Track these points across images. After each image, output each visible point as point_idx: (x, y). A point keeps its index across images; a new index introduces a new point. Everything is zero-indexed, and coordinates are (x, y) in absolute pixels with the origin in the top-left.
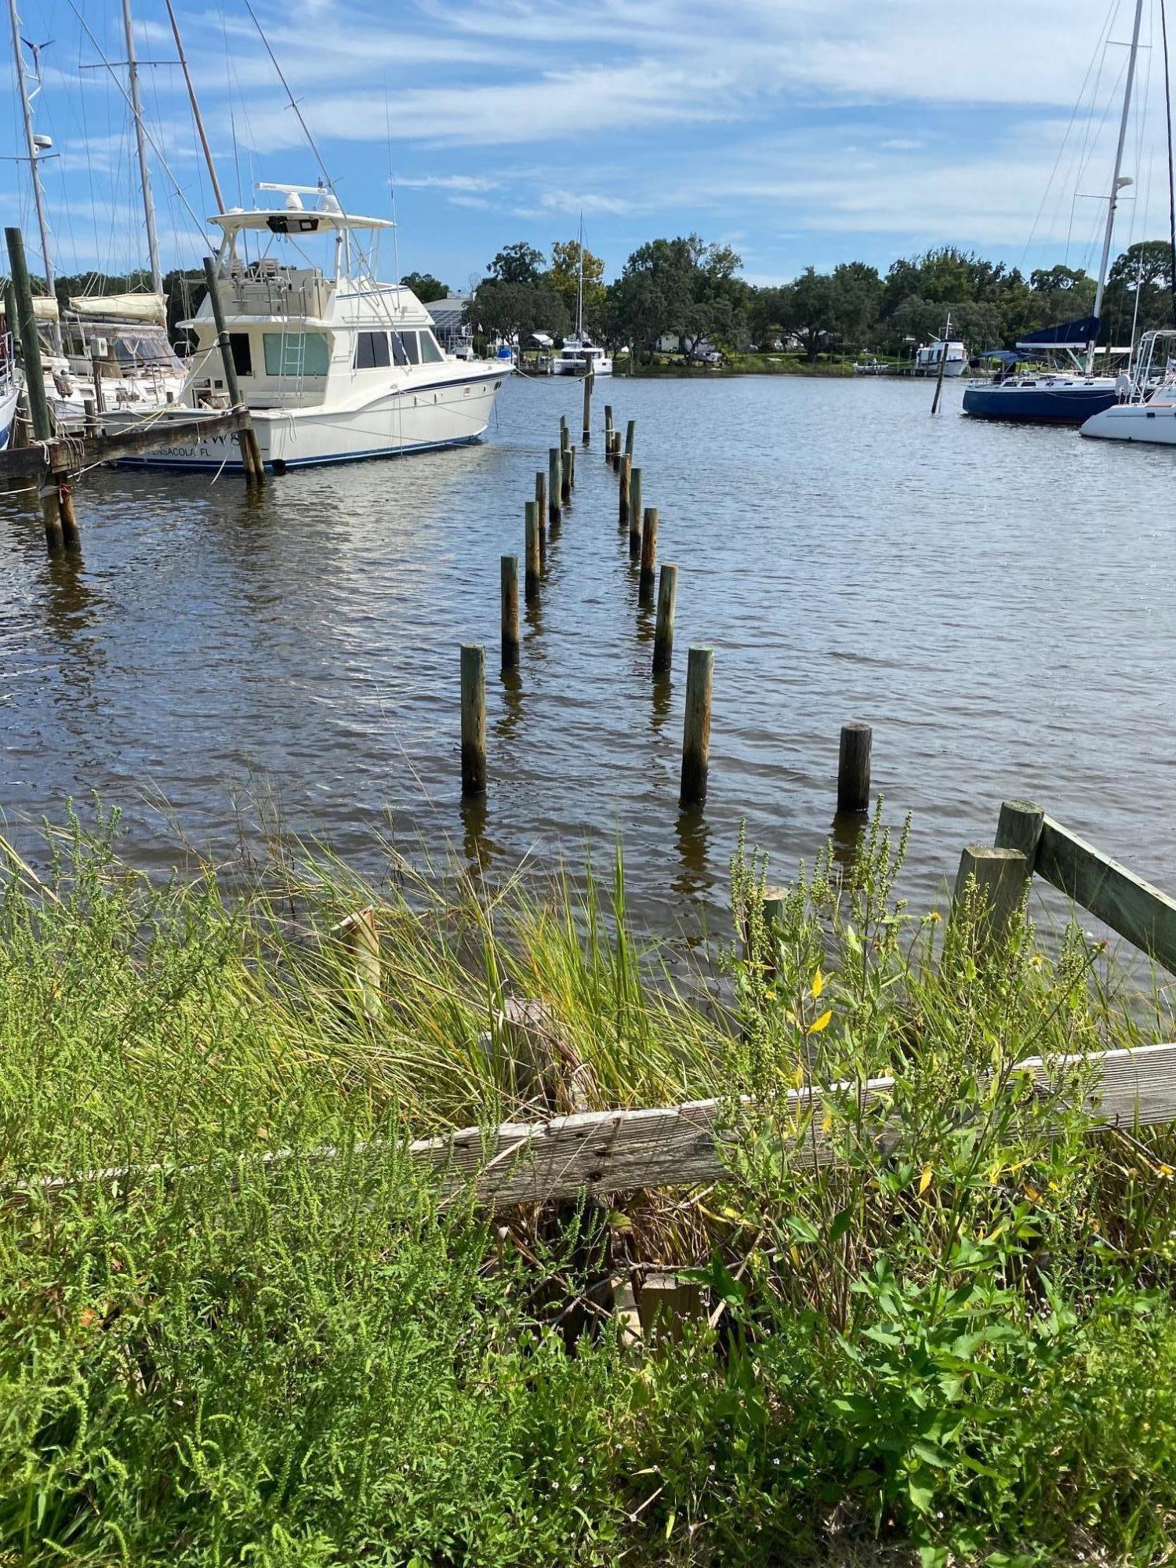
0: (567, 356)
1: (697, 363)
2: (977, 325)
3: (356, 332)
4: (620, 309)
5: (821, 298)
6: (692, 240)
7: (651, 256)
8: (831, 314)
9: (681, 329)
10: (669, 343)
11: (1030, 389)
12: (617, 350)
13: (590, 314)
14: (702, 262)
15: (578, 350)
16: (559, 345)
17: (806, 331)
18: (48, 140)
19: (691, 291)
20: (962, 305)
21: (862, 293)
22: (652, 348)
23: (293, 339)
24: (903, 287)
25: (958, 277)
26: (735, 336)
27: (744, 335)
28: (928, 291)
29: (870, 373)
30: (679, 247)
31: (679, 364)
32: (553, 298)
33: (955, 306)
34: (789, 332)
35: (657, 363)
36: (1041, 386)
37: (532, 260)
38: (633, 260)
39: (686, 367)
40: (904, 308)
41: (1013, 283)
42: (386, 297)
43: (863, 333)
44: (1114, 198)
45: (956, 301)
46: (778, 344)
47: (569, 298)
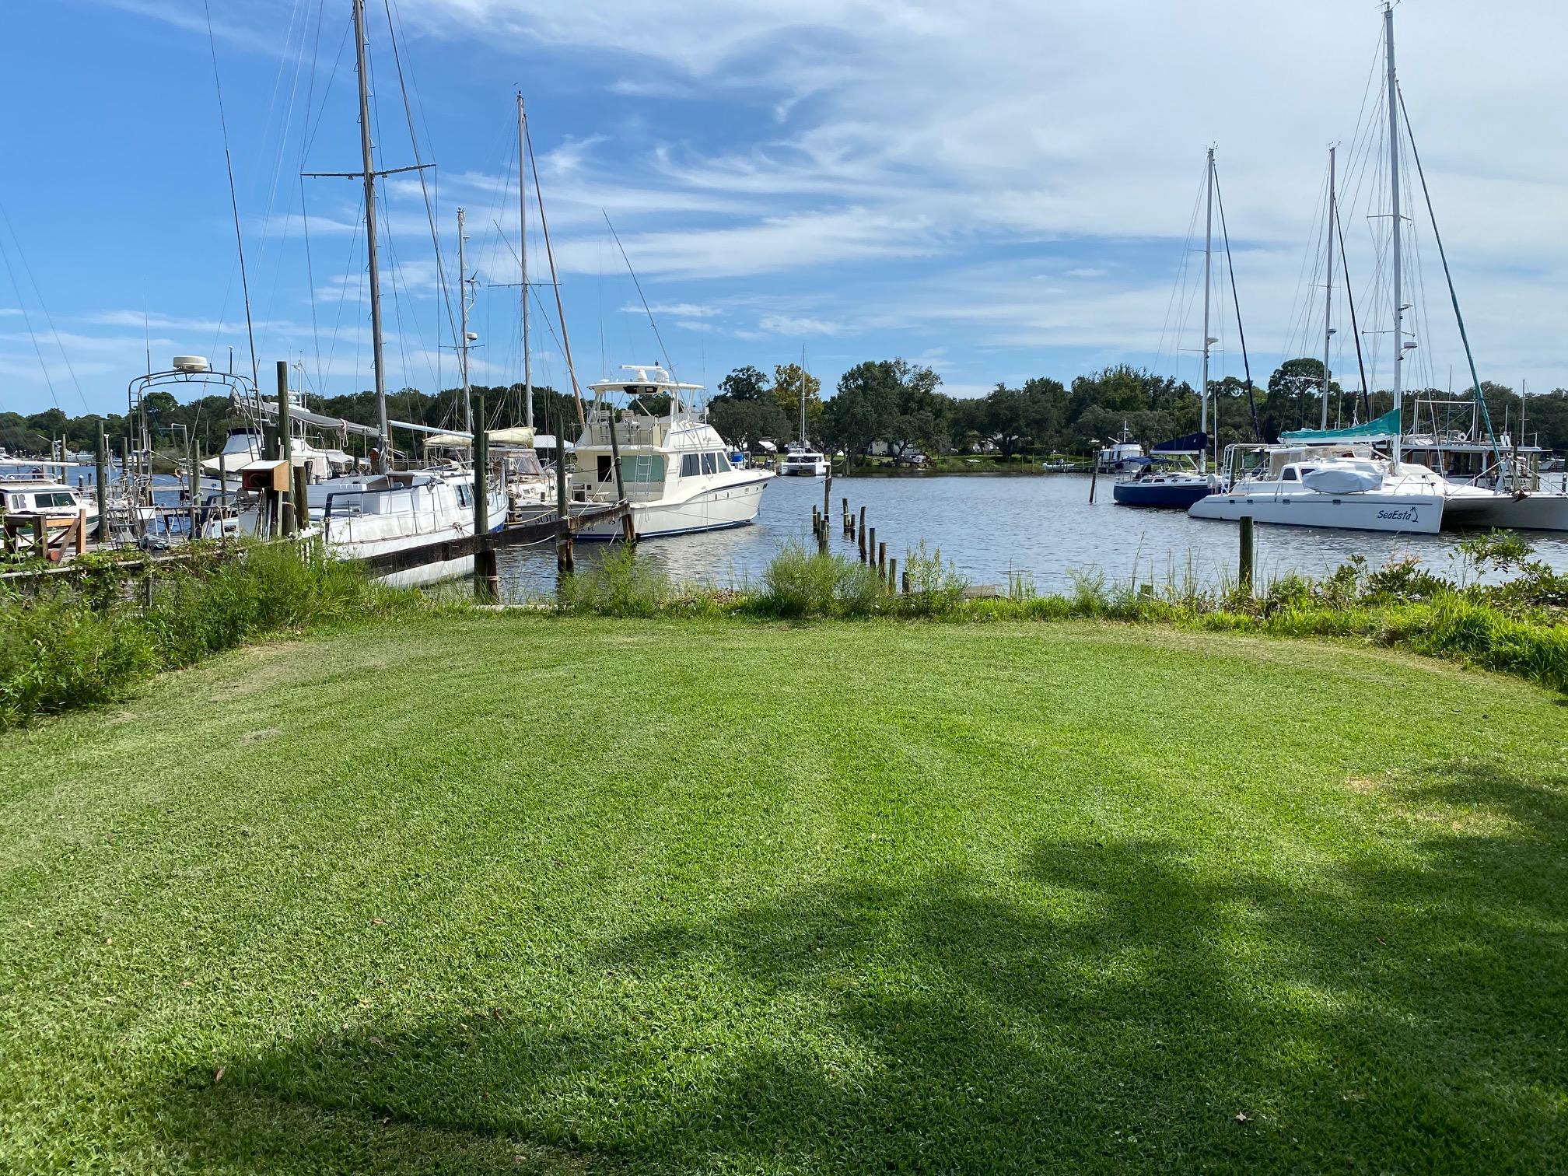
0: (791, 460)
1: (904, 464)
2: (1152, 429)
3: (682, 455)
4: (835, 420)
5: (1011, 409)
6: (898, 363)
7: (861, 375)
8: (1022, 422)
9: (890, 436)
10: (879, 447)
11: (1160, 484)
12: (834, 454)
13: (810, 425)
14: (906, 380)
15: (802, 455)
16: (782, 450)
17: (1000, 436)
18: (475, 335)
19: (898, 406)
20: (1137, 413)
21: (1049, 405)
22: (863, 452)
23: (644, 459)
24: (1084, 399)
25: (1133, 389)
26: (937, 441)
27: (945, 439)
28: (1108, 402)
29: (1059, 471)
30: (886, 368)
31: (888, 465)
32: (778, 413)
33: (1132, 415)
34: (985, 437)
35: (869, 464)
36: (1168, 482)
37: (758, 380)
38: (845, 378)
39: (895, 469)
40: (1087, 416)
41: (1183, 393)
42: (699, 432)
43: (1051, 437)
44: (1206, 351)
45: (1134, 410)
46: (976, 447)
47: (792, 412)
